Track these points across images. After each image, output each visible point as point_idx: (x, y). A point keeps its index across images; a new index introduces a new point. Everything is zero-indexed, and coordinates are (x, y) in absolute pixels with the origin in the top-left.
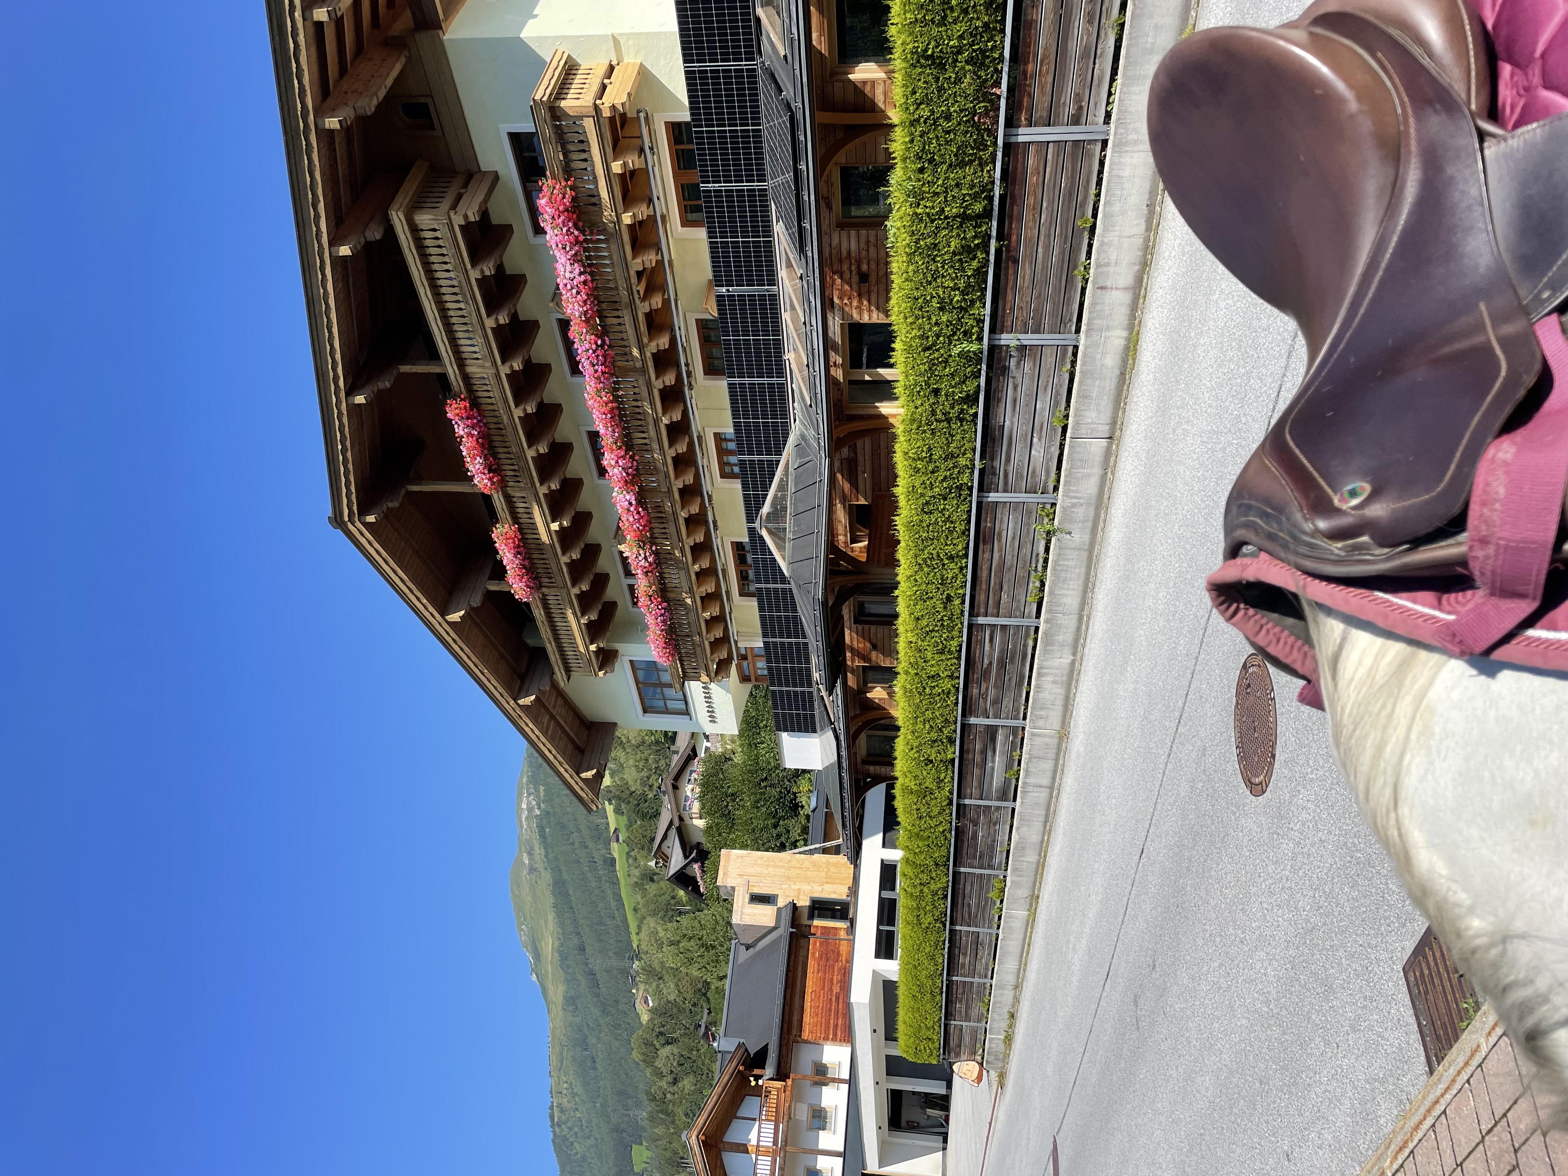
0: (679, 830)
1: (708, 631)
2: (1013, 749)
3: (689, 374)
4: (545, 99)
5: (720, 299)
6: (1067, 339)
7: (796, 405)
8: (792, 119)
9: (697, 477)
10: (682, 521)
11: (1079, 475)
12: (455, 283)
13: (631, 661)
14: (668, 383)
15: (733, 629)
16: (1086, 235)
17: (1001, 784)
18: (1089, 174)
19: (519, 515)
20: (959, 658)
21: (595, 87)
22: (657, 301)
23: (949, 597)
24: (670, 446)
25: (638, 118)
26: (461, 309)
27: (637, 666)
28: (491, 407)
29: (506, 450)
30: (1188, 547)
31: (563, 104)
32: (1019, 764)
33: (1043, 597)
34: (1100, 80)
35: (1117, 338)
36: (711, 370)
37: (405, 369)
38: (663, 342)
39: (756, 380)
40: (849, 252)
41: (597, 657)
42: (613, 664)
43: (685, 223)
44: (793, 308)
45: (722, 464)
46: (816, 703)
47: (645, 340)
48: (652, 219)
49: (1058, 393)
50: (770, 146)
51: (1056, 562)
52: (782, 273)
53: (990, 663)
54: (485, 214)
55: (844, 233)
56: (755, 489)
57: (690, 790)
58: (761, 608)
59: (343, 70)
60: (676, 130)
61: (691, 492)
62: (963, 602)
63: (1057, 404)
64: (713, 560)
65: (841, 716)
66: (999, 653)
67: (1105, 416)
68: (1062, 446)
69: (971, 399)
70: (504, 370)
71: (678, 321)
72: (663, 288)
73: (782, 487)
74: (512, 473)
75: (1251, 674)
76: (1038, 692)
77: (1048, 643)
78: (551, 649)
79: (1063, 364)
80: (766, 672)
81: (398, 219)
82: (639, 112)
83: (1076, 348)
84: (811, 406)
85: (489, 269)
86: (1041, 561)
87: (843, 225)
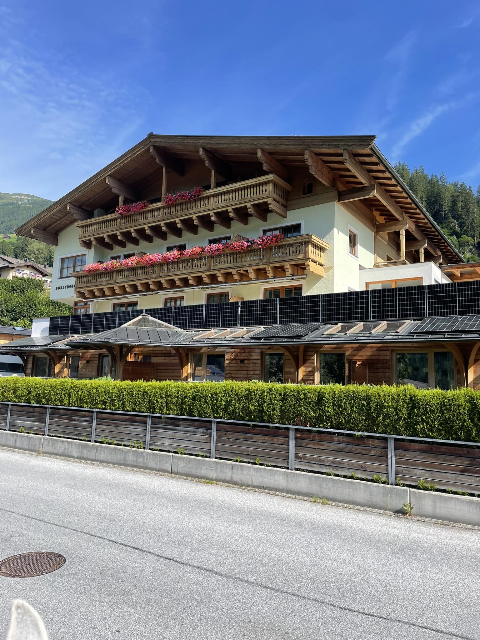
0: (8, 267)
1: (98, 289)
2: (34, 430)
3: (207, 288)
4: (312, 239)
5: (236, 303)
6: (213, 453)
7: (193, 332)
8: (302, 336)
9: (166, 289)
10: (147, 281)
11: (157, 459)
12: (246, 197)
13: (86, 255)
14: (204, 279)
15: (99, 300)
16: (253, 461)
17: (18, 424)
18: (277, 463)
19: (151, 213)
20: (78, 406)
21: (316, 259)
22: (236, 277)
23: (106, 402)
24: (179, 279)
25: (304, 275)
26: (236, 198)
27: (84, 257)
28: (196, 206)
29: (179, 210)
30: (120, 519)
31: (310, 246)
32: (26, 433)
33: (104, 444)
34: (311, 466)
35: (212, 474)
36: (209, 296)
37: (213, 172)
38: (221, 279)
39: (204, 316)
40: (252, 356)
41: (88, 240)
42: (84, 247)
43: (265, 290)
44: (232, 333)
45: (171, 299)
46: (63, 336)
47: (222, 271)
48: (267, 278)
49: (191, 450)
50: (293, 326)
51: (119, 449)
52: (245, 329)
53: (75, 420)
54: (271, 211)
55: (259, 354)
56: (160, 313)
57: (27, 273)
58: (107, 313)
59: (325, 162)
60: (299, 289)
61: (160, 286)
62: (103, 409)
63: (187, 449)
64: (130, 293)
65: (56, 347)
66: (80, 424)
67: (180, 470)
68: (169, 452)
69: (191, 414)
70: (211, 213)
71: (228, 285)
72: (241, 280)
73: (160, 325)
74: (169, 211)
75: (56, 560)
76: (61, 442)
77: (83, 446)
78: (93, 220)
79: (203, 452)
80: (78, 314)
81: (270, 177)
82: (306, 275)
83: (209, 457)
84: (193, 339)
85: (250, 211)
86: (120, 443)
87: (263, 354)
